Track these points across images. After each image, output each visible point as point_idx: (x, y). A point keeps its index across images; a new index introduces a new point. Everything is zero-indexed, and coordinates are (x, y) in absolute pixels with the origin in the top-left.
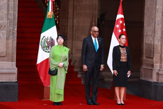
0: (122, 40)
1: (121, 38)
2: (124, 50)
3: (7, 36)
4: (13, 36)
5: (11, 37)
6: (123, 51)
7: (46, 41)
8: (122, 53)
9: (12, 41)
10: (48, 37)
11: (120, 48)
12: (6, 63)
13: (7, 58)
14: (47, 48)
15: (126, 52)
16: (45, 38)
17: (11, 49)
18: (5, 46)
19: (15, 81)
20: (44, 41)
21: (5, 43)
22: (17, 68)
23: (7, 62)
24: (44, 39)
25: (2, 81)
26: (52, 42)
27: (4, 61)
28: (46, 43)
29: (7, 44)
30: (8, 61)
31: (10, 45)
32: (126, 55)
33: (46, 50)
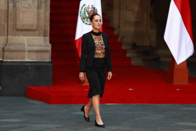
0: (95, 22)
1: (93, 21)
2: (100, 39)
3: (38, 4)
4: (46, 5)
5: (43, 5)
6: (98, 41)
7: (87, 11)
8: (97, 45)
9: (44, 11)
10: (89, 6)
11: (94, 37)
12: (37, 38)
13: (38, 32)
14: (88, 19)
15: (104, 42)
16: (85, 6)
17: (43, 21)
18: (36, 16)
19: (48, 61)
20: (84, 11)
21: (36, 13)
22: (51, 45)
23: (39, 37)
24: (84, 8)
25: (33, 61)
26: (94, 12)
27: (34, 35)
28: (86, 13)
29: (38, 14)
30: (39, 35)
31: (42, 16)
32: (104, 47)
33: (87, 22)
